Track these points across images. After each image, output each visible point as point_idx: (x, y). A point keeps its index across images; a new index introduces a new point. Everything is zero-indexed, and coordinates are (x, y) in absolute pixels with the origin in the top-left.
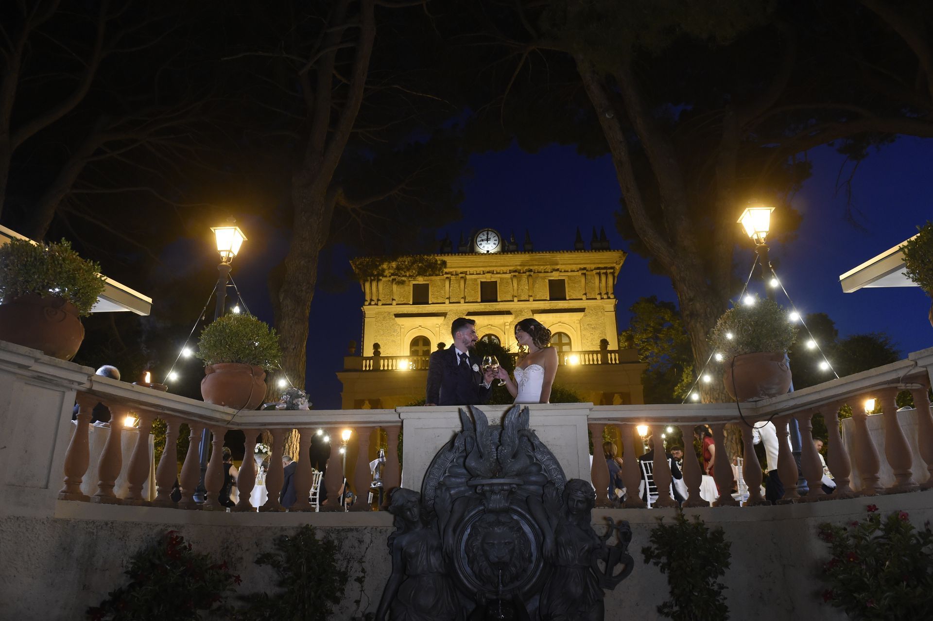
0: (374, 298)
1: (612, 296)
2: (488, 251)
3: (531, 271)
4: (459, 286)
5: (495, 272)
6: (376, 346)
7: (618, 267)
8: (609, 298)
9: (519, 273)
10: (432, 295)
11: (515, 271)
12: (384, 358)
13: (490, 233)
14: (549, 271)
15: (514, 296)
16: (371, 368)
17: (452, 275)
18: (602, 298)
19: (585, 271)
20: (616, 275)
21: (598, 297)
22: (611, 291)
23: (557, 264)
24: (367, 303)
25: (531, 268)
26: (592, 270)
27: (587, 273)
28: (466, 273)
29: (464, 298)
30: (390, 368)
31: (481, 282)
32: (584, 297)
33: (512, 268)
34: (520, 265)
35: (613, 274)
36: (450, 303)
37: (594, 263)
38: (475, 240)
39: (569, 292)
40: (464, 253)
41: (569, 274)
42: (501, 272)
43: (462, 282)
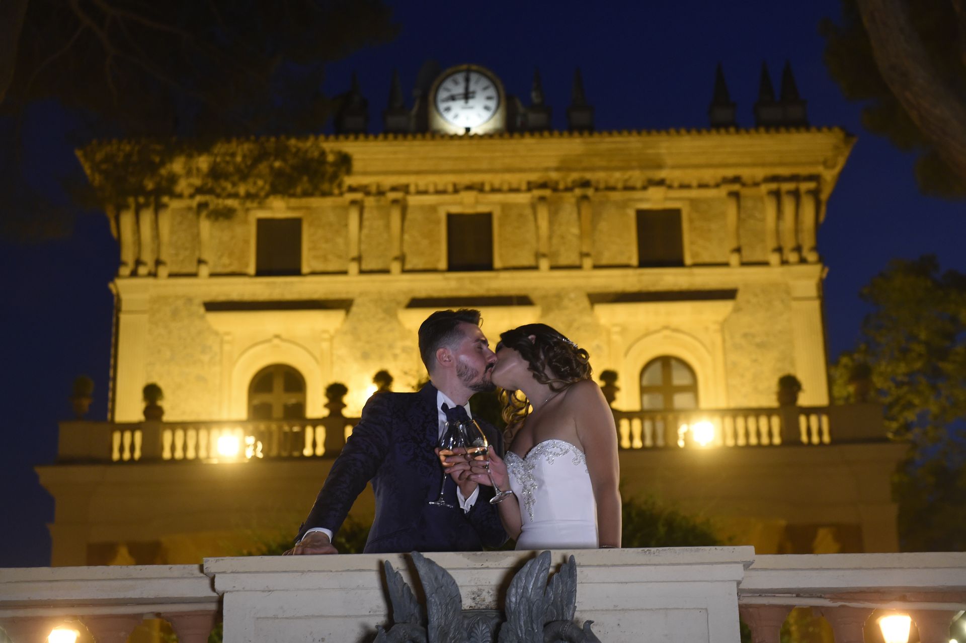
0: (148, 257)
1: (812, 257)
2: (468, 130)
3: (586, 184)
4: (388, 226)
5: (487, 188)
6: (152, 393)
7: (830, 176)
8: (803, 261)
9: (555, 189)
10: (310, 249)
11: (543, 186)
12: (173, 426)
13: (474, 77)
14: (639, 184)
15: (539, 255)
16: (137, 455)
17: (368, 193)
18: (784, 263)
19: (736, 187)
20: (824, 196)
21: (774, 258)
22: (808, 240)
23: (659, 166)
24: (125, 271)
25: (588, 176)
26: (756, 184)
27: (745, 192)
28: (405, 189)
29: (402, 259)
30: (191, 454)
31: (451, 217)
32: (734, 259)
33: (534, 177)
34: (557, 169)
35: (815, 194)
36: (362, 272)
37: (763, 165)
38: (431, 98)
39: (692, 243)
40: (401, 132)
41: (694, 193)
42: (505, 187)
43: (395, 216)
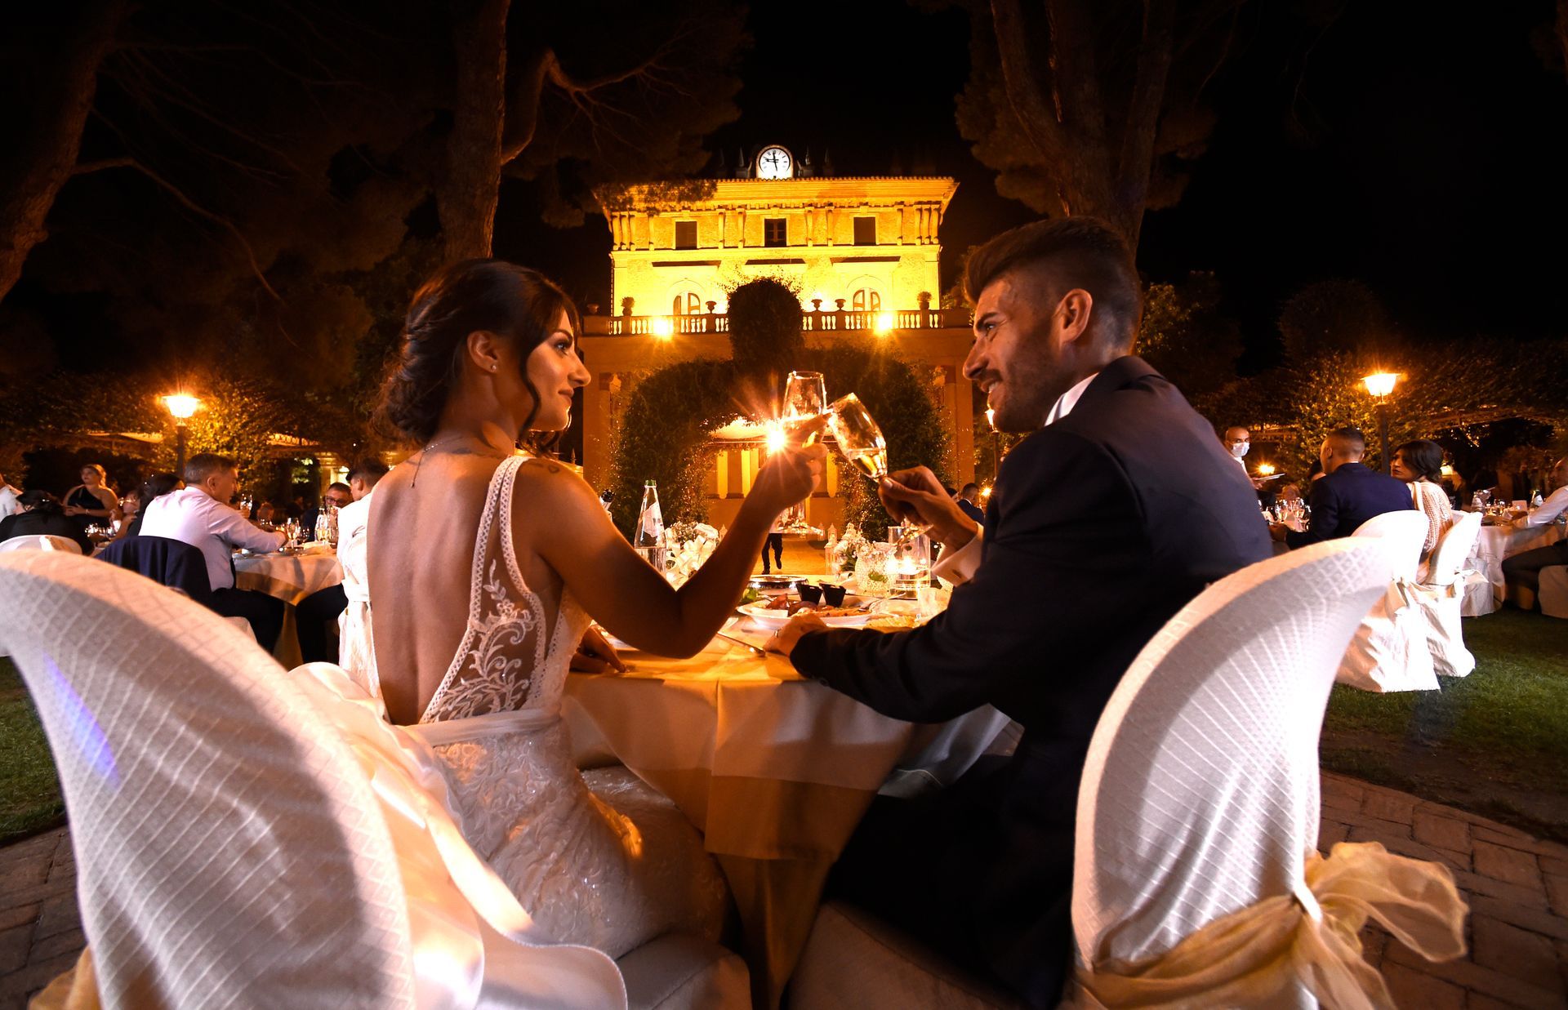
0: (626, 241)
1: (936, 241)
2: (775, 177)
3: (830, 204)
4: (737, 225)
5: (784, 207)
6: (628, 303)
7: (946, 202)
8: (931, 243)
9: (816, 207)
10: (701, 237)
11: (811, 205)
12: (636, 318)
13: (778, 151)
14: (855, 206)
15: (807, 239)
16: (620, 332)
17: (728, 209)
18: (922, 244)
19: (902, 207)
20: (942, 212)
21: (918, 242)
22: (934, 233)
23: (865, 196)
24: (616, 248)
25: (832, 200)
26: (911, 206)
27: (905, 209)
28: (745, 207)
29: (743, 241)
30: (644, 332)
31: (766, 220)
32: (899, 242)
33: (806, 201)
34: (817, 197)
35: (938, 210)
36: (725, 247)
37: (914, 196)
38: (757, 162)
39: (880, 234)
40: (743, 178)
41: (882, 210)
42: (792, 206)
43: (740, 219)
